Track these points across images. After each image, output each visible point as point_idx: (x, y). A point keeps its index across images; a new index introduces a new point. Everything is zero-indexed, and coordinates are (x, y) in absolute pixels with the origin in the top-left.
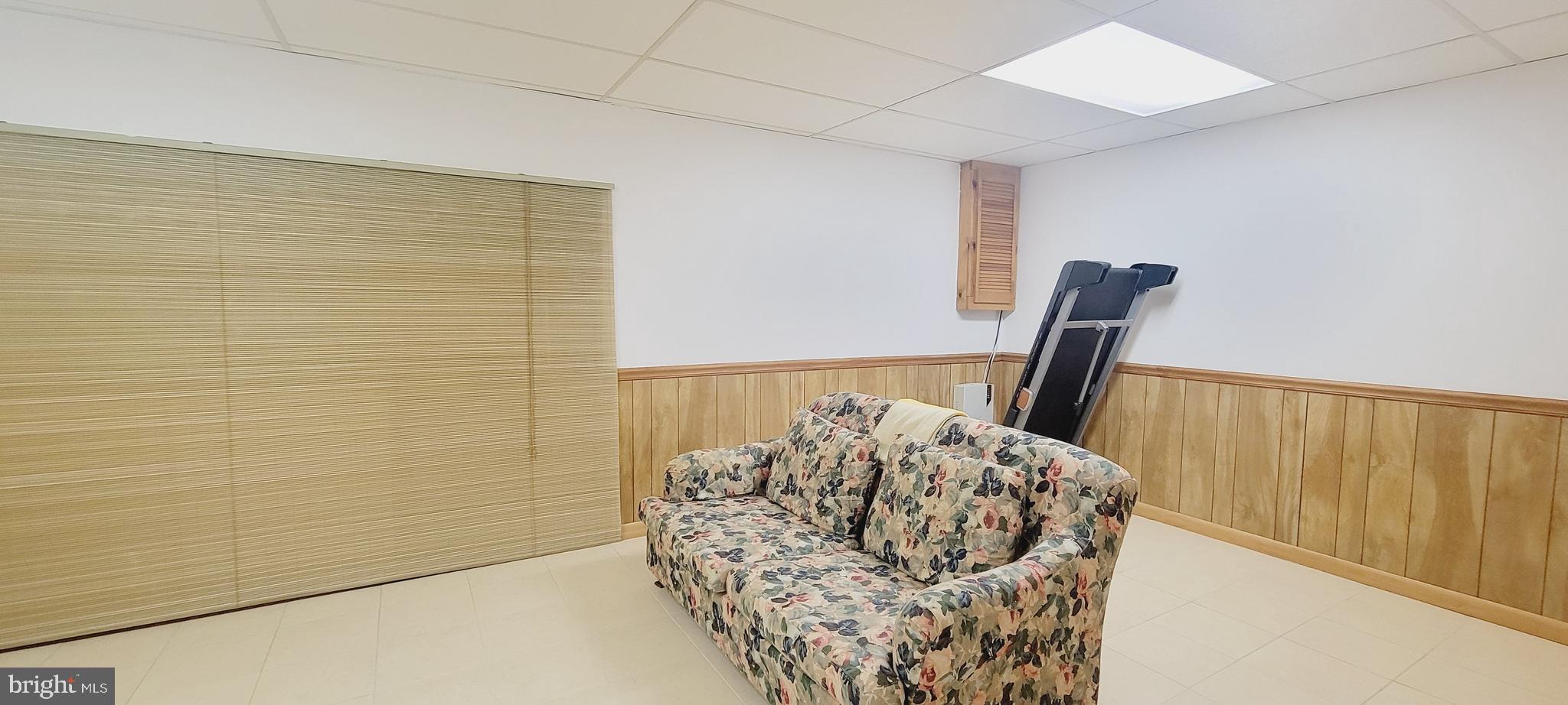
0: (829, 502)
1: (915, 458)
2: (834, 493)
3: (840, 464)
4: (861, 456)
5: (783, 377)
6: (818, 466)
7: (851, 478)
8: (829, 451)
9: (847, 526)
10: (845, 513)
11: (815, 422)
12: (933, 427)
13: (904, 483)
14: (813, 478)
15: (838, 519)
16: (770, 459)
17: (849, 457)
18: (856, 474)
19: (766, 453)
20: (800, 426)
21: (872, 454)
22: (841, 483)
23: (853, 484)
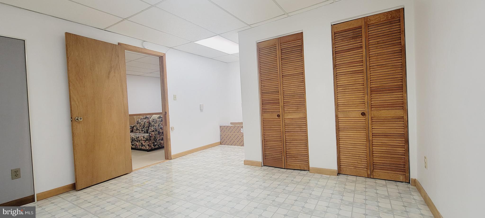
0: (143, 129)
1: (154, 120)
2: (144, 128)
3: (144, 124)
4: (147, 122)
5: (135, 117)
6: (141, 125)
7: (146, 125)
8: (143, 123)
9: (146, 132)
10: (145, 130)
11: (140, 120)
12: (157, 117)
13: (153, 124)
14: (141, 127)
15: (145, 131)
16: (133, 127)
17: (146, 123)
18: (147, 124)
19: (132, 126)
20: (138, 121)
21: (149, 122)
22: (145, 126)
23: (146, 126)
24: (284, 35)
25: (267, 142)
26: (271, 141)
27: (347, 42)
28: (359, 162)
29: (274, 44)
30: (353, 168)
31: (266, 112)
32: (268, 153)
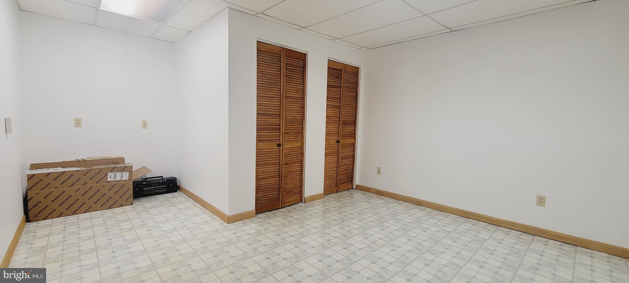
24: (287, 46)
25: (260, 181)
26: (265, 178)
27: (333, 79)
28: (333, 182)
29: (278, 53)
30: (328, 188)
31: (261, 141)
32: (261, 195)
